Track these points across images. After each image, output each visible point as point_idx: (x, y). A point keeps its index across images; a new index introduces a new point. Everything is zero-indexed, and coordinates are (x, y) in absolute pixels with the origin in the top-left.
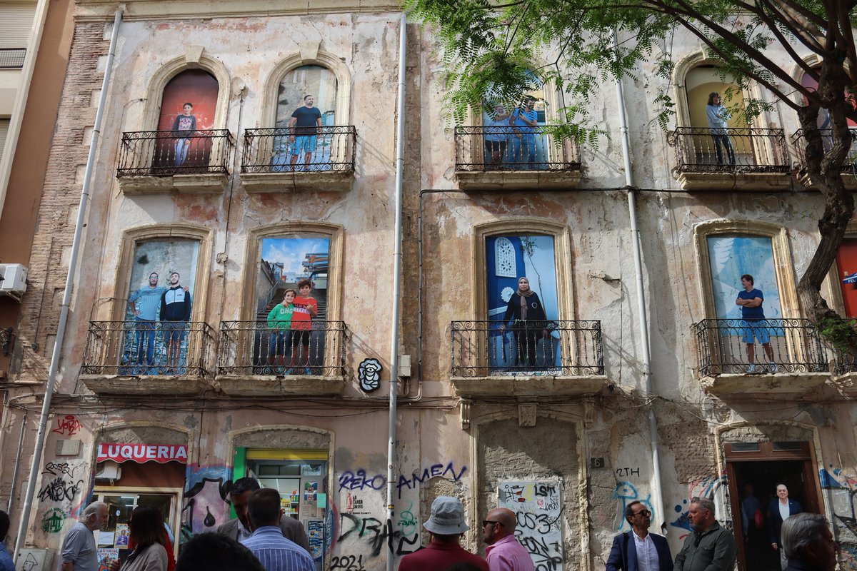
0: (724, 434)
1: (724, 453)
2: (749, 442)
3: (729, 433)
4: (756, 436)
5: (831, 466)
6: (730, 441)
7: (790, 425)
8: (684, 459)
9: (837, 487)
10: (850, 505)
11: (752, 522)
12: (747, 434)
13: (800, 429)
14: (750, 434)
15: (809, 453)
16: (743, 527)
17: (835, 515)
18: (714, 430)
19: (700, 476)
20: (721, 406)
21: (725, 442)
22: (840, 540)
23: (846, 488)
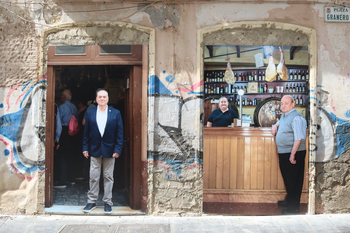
0: (50, 36)
1: (46, 57)
2: (76, 44)
3: (56, 35)
4: (84, 38)
5: (164, 72)
6: (56, 44)
7: (124, 27)
8: (6, 62)
9: (167, 94)
10: (178, 114)
11: (65, 129)
12: (75, 36)
13: (135, 32)
14: (77, 36)
15: (141, 59)
16: (55, 134)
17: (159, 124)
18: (40, 32)
19: (20, 80)
20: (52, 7)
21: (50, 45)
22: (159, 150)
23: (177, 97)
